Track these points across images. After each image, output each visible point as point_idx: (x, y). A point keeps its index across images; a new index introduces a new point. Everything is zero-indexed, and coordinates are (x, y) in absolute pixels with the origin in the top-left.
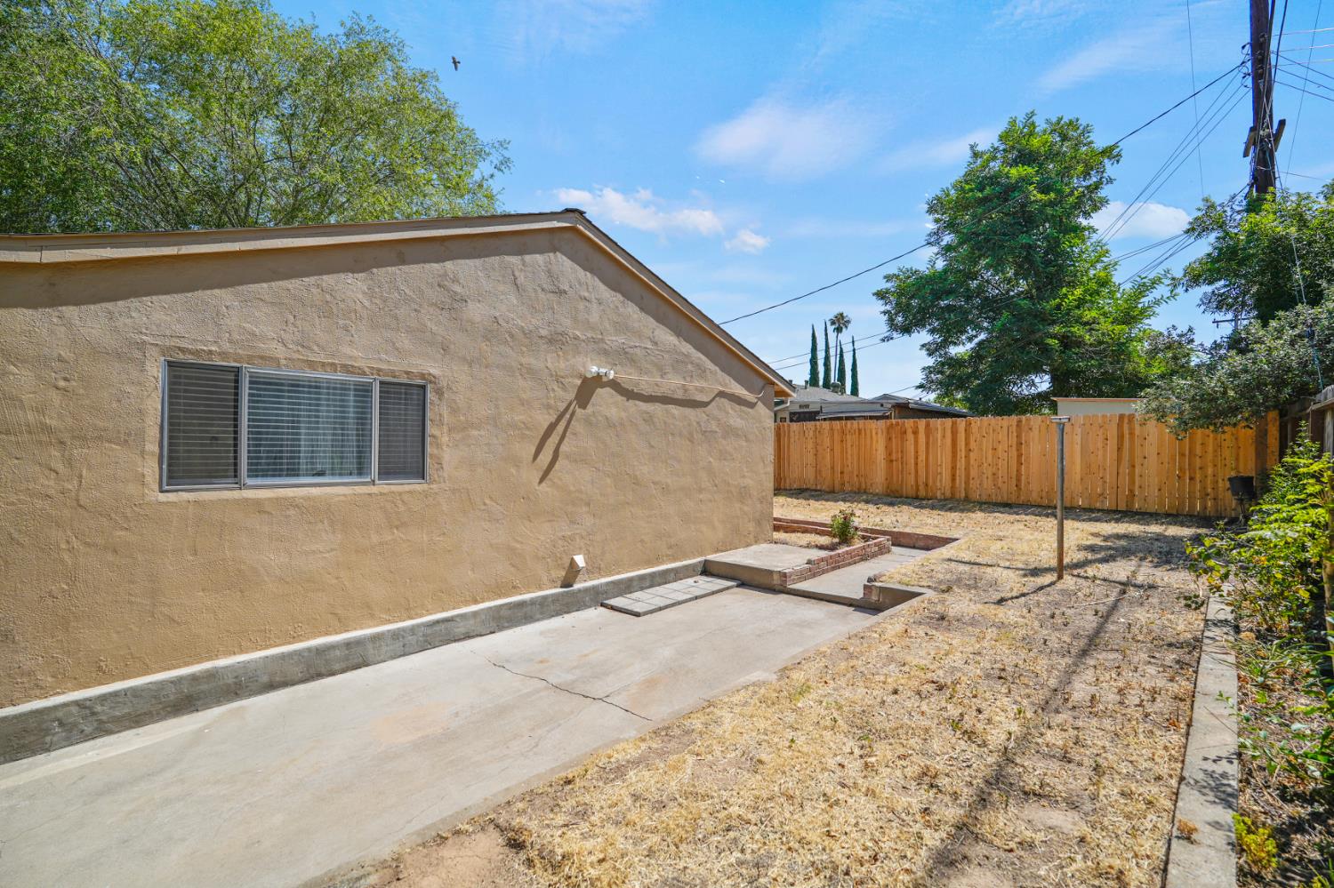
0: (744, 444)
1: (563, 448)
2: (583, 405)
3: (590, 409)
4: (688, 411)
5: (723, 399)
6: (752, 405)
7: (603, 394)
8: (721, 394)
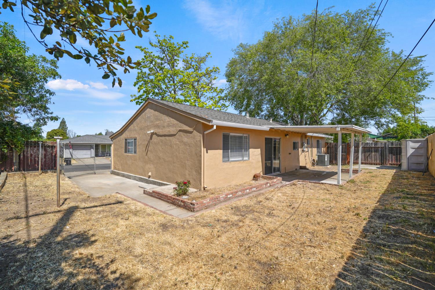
0: (188, 148)
1: (149, 149)
2: (151, 140)
3: (152, 140)
4: (171, 138)
5: (180, 132)
6: (191, 132)
7: (154, 136)
8: (180, 131)
